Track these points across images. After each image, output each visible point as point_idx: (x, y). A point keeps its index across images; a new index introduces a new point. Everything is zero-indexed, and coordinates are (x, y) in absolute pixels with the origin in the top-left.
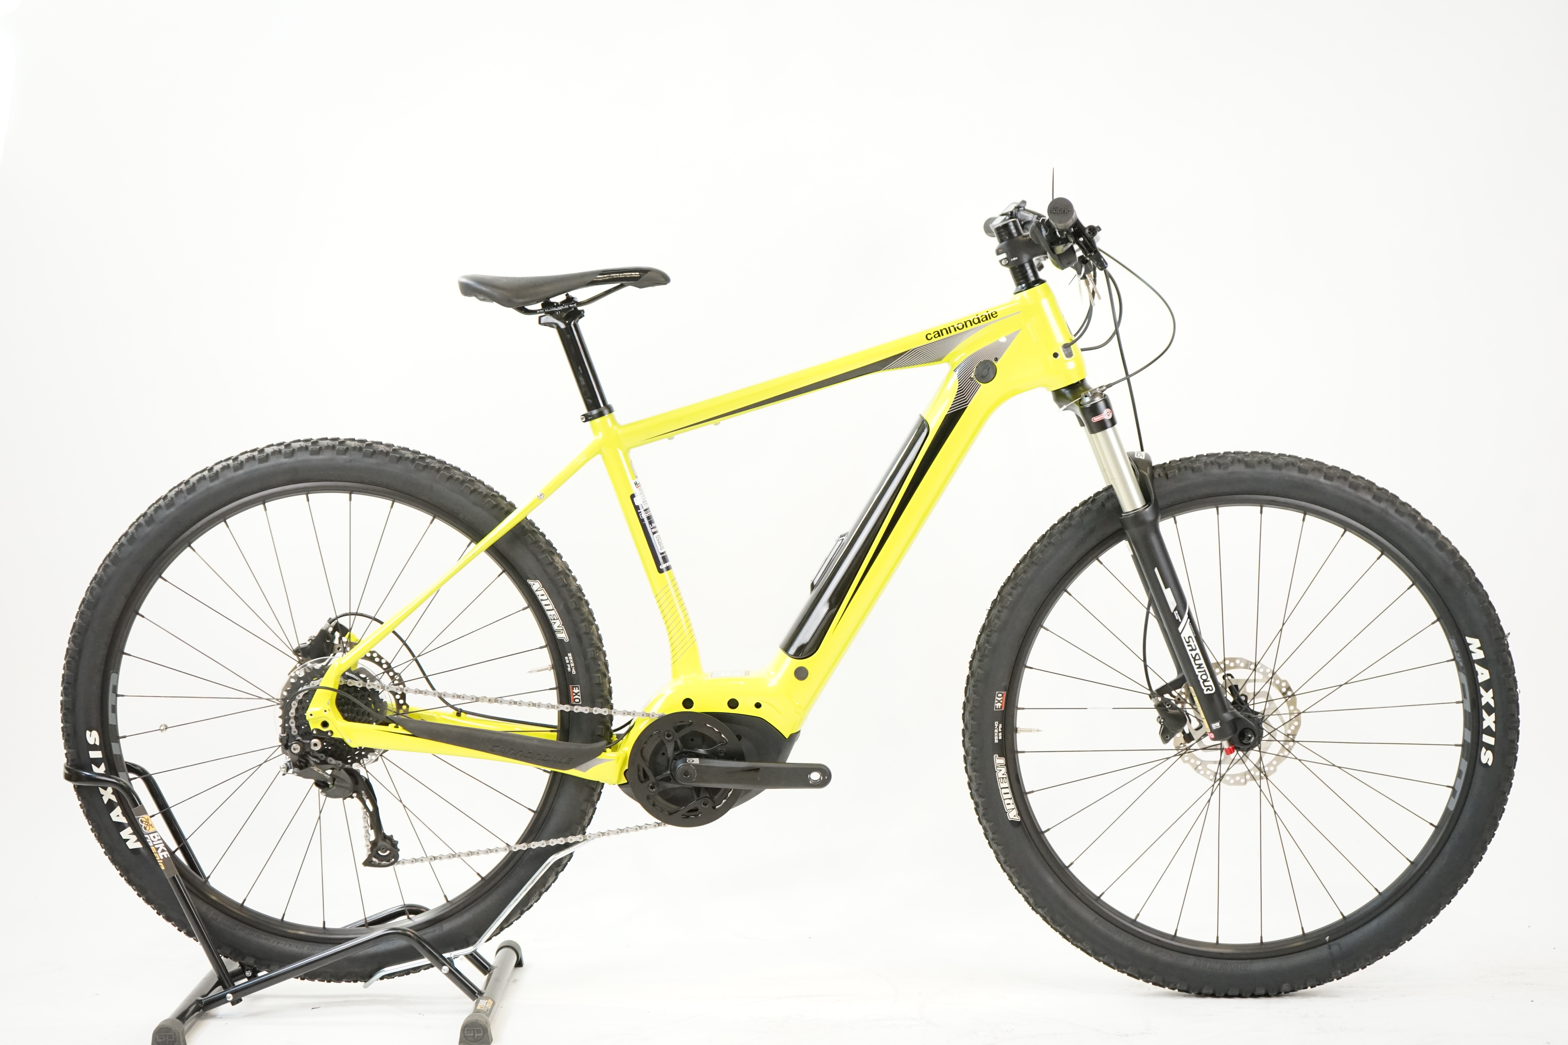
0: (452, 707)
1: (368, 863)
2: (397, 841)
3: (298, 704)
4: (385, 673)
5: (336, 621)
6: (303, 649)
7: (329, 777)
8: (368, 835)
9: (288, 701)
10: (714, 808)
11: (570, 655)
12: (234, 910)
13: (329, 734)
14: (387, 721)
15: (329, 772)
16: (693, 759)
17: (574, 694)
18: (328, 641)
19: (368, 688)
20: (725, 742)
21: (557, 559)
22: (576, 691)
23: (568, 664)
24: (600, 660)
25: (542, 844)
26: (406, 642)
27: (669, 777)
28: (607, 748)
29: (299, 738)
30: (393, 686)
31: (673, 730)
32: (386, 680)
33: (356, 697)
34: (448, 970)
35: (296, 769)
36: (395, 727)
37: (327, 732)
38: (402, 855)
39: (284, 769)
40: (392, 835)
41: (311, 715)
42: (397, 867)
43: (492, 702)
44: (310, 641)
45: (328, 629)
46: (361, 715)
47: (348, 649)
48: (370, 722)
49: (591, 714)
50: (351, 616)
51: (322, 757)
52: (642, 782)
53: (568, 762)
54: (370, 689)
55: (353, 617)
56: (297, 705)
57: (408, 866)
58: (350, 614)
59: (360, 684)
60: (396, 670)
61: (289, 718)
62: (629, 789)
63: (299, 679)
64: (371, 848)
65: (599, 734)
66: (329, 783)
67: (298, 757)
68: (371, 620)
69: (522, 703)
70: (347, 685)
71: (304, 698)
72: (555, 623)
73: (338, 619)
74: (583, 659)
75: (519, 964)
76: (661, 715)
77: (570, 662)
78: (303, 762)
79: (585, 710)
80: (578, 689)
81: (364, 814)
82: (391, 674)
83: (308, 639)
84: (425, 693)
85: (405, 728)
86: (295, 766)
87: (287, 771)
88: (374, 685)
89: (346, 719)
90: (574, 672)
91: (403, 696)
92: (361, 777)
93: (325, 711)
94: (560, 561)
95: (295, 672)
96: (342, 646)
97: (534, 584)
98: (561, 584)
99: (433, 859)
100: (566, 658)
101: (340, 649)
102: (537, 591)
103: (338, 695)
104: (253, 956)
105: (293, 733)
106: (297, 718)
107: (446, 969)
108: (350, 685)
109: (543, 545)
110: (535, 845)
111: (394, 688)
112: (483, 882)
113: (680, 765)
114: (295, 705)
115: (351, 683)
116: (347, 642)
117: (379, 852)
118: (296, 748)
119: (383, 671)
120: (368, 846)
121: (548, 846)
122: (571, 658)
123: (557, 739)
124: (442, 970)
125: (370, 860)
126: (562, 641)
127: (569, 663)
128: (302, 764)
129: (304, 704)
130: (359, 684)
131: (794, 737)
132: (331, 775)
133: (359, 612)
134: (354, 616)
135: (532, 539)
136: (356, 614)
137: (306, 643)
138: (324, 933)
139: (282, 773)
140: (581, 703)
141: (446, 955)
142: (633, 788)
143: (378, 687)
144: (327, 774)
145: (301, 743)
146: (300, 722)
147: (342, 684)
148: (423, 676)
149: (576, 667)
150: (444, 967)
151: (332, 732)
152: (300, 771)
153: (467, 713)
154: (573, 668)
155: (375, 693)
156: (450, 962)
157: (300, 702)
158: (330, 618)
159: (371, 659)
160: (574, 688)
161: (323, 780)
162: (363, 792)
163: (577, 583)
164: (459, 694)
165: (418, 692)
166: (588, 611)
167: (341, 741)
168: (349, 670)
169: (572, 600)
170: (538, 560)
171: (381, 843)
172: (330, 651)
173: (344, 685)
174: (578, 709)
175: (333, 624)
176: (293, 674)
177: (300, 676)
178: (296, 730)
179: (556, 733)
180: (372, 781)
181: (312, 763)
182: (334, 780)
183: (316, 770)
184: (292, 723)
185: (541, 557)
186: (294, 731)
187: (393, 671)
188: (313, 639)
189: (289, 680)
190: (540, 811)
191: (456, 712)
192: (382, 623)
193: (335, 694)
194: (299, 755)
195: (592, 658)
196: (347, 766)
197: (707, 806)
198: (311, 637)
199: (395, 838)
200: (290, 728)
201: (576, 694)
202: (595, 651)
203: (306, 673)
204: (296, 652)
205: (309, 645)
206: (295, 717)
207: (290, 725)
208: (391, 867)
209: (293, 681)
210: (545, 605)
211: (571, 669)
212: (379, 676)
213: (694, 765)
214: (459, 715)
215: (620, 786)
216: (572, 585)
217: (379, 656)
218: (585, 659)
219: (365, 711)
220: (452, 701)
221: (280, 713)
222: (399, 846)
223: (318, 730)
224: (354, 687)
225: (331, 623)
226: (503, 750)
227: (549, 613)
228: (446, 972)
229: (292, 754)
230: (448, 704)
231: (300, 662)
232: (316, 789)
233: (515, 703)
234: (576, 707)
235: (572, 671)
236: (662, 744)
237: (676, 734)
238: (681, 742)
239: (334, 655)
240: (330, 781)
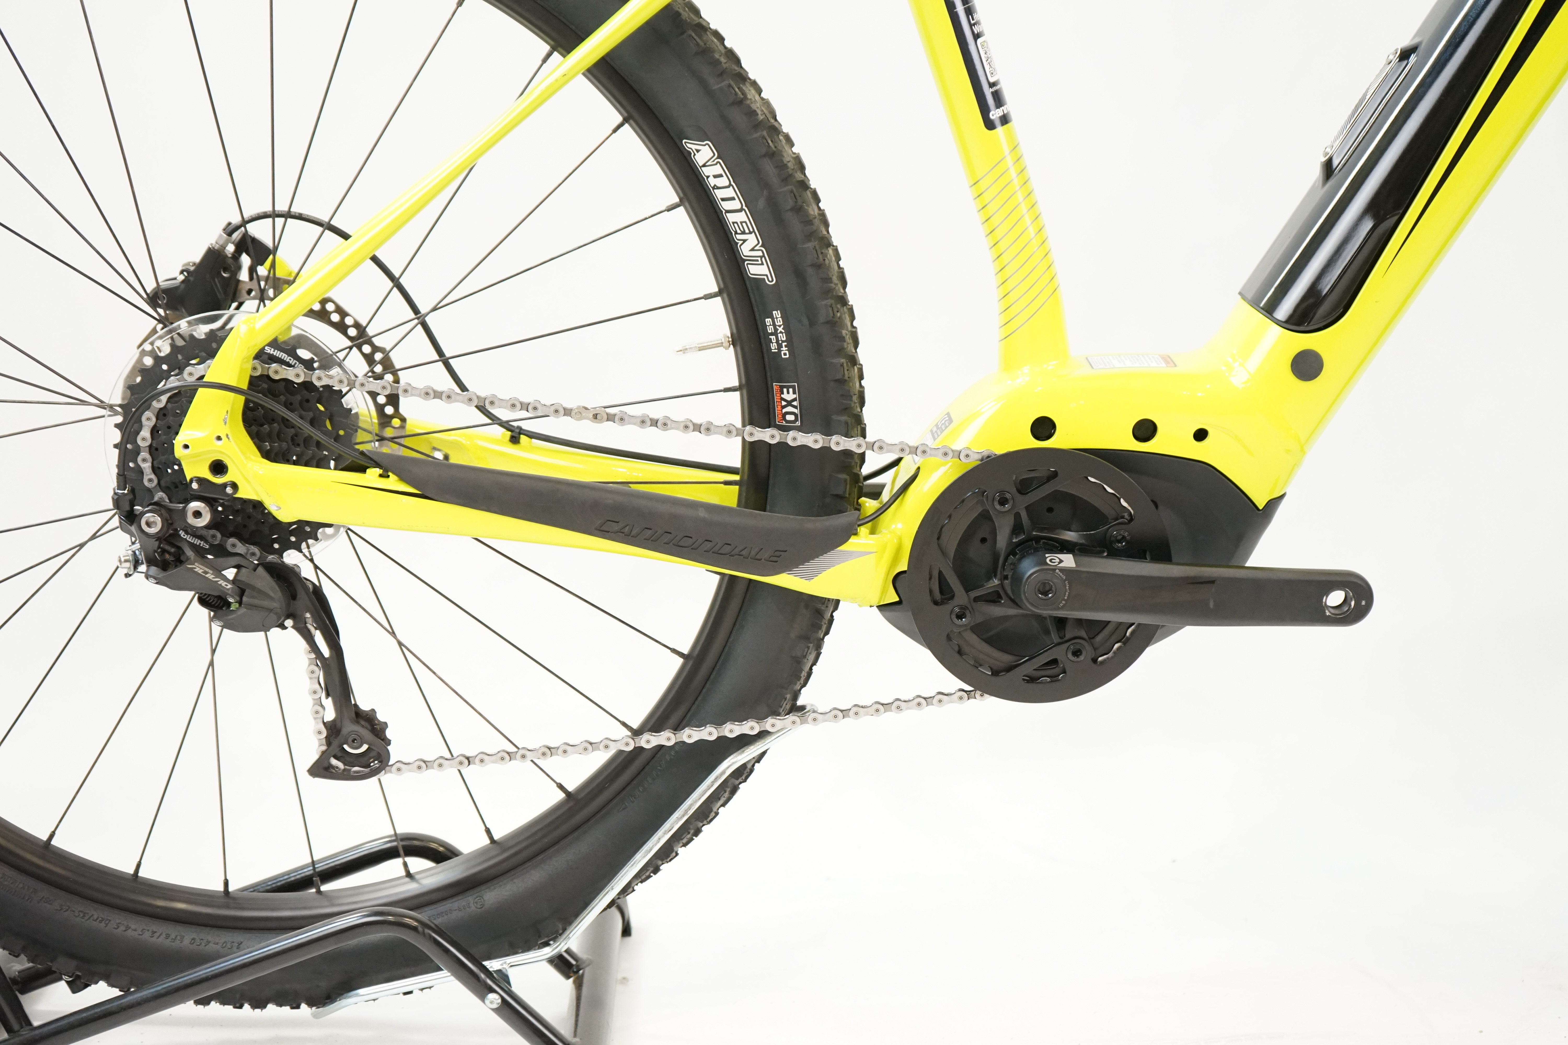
0: (505, 425)
1: (321, 769)
2: (386, 724)
3: (157, 419)
4: (355, 349)
5: (243, 229)
6: (168, 291)
7: (229, 586)
8: (320, 709)
9: (134, 409)
10: (1095, 661)
11: (777, 314)
12: (29, 856)
13: (229, 490)
14: (363, 462)
15: (230, 573)
16: (1061, 556)
17: (784, 403)
18: (225, 275)
19: (318, 384)
20: (1126, 515)
21: (751, 93)
22: (789, 396)
23: (772, 334)
24: (843, 326)
25: (709, 733)
26: (401, 280)
27: (997, 593)
28: (859, 525)
29: (160, 495)
30: (371, 379)
31: (1014, 490)
32: (356, 363)
33: (289, 406)
34: (500, 1001)
35: (154, 570)
36: (381, 476)
37: (225, 485)
38: (396, 752)
39: (128, 565)
40: (373, 710)
41: (186, 447)
42: (384, 777)
43: (601, 421)
44: (185, 273)
45: (224, 247)
46: (302, 445)
47: (271, 293)
48: (321, 463)
49: (826, 450)
50: (277, 219)
51: (214, 536)
52: (936, 603)
53: (775, 559)
54: (322, 387)
55: (280, 221)
56: (154, 419)
57: (409, 777)
58: (273, 215)
59: (298, 376)
60: (377, 341)
61: (137, 451)
62: (905, 615)
63: (158, 360)
64: (326, 737)
65: (840, 492)
66: (231, 600)
67: (157, 543)
68: (320, 229)
69: (669, 422)
70: (268, 377)
71: (169, 405)
72: (744, 241)
73: (248, 226)
74: (807, 323)
75: (626, 931)
76: (986, 454)
77: (776, 330)
78: (169, 553)
79: (813, 440)
80: (794, 393)
81: (310, 664)
82: (367, 349)
83: (180, 268)
84: (449, 397)
85: (402, 478)
86: (150, 562)
87: (135, 568)
88: (331, 377)
89: (268, 455)
90: (785, 352)
91: (393, 399)
92: (303, 581)
93: (219, 438)
94: (757, 97)
95: (152, 344)
96: (257, 287)
97: (698, 151)
98: (764, 150)
99: (466, 762)
100: (768, 321)
101: (253, 293)
102: (704, 166)
103: (247, 402)
104: (72, 956)
105: (146, 483)
106: (157, 449)
107: (494, 999)
108: (277, 377)
109: (723, 60)
110: (691, 735)
111: (375, 386)
112: (571, 804)
113: (1029, 568)
114: (149, 419)
115: (278, 372)
116: (267, 279)
117: (345, 747)
118: (153, 522)
119: (349, 343)
120: (320, 733)
121: (722, 739)
122: (779, 322)
123: (739, 504)
124: (487, 1002)
125: (326, 765)
126: (758, 282)
127: (775, 333)
128: (167, 556)
129: (170, 419)
130: (296, 375)
131: (1273, 504)
132: (234, 582)
133: (295, 209)
134: (283, 219)
135: (698, 44)
136: (288, 215)
137: (175, 279)
138: (227, 907)
139: (122, 572)
140: (798, 423)
141: (493, 965)
142: (917, 615)
143: (341, 382)
144: (225, 579)
145: (163, 511)
146: (163, 458)
147: (258, 374)
148: (437, 358)
149: (789, 341)
150: (492, 996)
151: (235, 486)
152: (162, 575)
153: (532, 435)
154: (784, 344)
155: (332, 396)
156: (502, 979)
157: (161, 414)
158: (230, 224)
159: (322, 315)
160: (785, 390)
161: (216, 594)
162: (308, 615)
163: (794, 149)
164: (525, 400)
165: (432, 395)
166: (819, 214)
167: (258, 505)
168: (274, 343)
169: (786, 189)
170: (709, 92)
171: (349, 727)
172: (231, 295)
173: (261, 376)
174: (798, 439)
175: (236, 236)
176: (147, 347)
177: (162, 354)
178: (153, 476)
179: (736, 488)
180: (328, 590)
181: (189, 553)
182: (242, 593)
183: (200, 571)
184: (144, 460)
185: (716, 87)
186: (149, 479)
187: (369, 342)
188: (192, 269)
189: (140, 360)
190: (698, 655)
191: (509, 433)
192: (345, 236)
193: (241, 399)
194: (158, 537)
195: (828, 322)
196: (271, 558)
197: (1082, 658)
198: (188, 264)
199: (381, 717)
200: (140, 472)
201: (789, 403)
202: (834, 306)
203: (173, 346)
204: (153, 299)
205: (183, 282)
206: (150, 446)
207: (139, 466)
208: (374, 779)
209: (148, 361)
210: (723, 200)
211: (780, 346)
212: (341, 355)
213: (1064, 570)
214: (515, 440)
215: (882, 608)
216: (785, 154)
217: (339, 310)
218: (812, 323)
219: (310, 437)
220: (503, 414)
221: (116, 436)
222: (389, 734)
223: (201, 481)
224: (286, 381)
225: (230, 234)
226: (626, 530)
227: (731, 218)
228: (495, 1006)
229: (143, 536)
230: (495, 420)
231: (164, 321)
232: (201, 614)
233: (654, 423)
234: (792, 434)
235: (780, 351)
236: (985, 517)
237: (1019, 497)
238: (1028, 516)
239: (238, 308)
240: (232, 597)
